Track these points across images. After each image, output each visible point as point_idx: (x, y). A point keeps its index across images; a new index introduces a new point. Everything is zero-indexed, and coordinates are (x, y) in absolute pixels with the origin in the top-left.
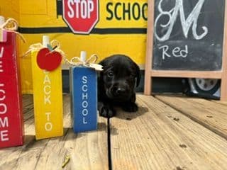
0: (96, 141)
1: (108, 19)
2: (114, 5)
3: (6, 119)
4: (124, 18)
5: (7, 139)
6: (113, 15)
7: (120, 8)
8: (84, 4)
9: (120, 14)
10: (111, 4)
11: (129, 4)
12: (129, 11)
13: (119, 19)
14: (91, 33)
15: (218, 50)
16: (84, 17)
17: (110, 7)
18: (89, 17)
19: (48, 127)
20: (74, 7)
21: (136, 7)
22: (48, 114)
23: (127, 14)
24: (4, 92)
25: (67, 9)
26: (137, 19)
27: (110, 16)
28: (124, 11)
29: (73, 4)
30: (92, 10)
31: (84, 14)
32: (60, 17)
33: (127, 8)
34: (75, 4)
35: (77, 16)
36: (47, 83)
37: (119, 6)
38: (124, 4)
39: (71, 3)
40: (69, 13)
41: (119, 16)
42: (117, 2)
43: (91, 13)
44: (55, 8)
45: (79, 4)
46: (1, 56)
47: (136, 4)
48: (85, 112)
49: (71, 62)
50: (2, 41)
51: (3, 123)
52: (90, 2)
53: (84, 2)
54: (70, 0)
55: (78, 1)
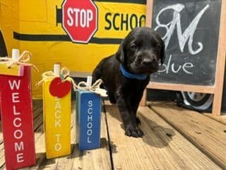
1: (106, 28)
2: (113, 16)
3: (22, 143)
4: (122, 29)
5: (23, 161)
6: (111, 25)
7: (118, 19)
8: (83, 14)
9: (118, 24)
10: (110, 14)
11: (127, 15)
12: (126, 22)
13: (117, 29)
14: (89, 42)
15: (212, 66)
16: (83, 26)
17: (109, 17)
18: (88, 26)
19: (58, 147)
20: (73, 15)
21: (134, 18)
22: (58, 135)
23: (124, 25)
24: (20, 120)
27: (108, 25)
28: (123, 22)
29: (72, 12)
30: (91, 19)
31: (83, 23)
32: (60, 24)
33: (125, 19)
34: (75, 12)
35: (77, 25)
36: (58, 109)
37: (117, 17)
38: (122, 15)
39: (70, 12)
40: (68, 22)
41: (117, 26)
43: (90, 22)
44: (55, 16)
45: (79, 13)
46: (18, 88)
47: (134, 15)
48: (90, 132)
49: (78, 87)
50: (19, 75)
51: (19, 146)
52: (89, 11)
53: (83, 11)
54: (70, 9)
55: (77, 10)
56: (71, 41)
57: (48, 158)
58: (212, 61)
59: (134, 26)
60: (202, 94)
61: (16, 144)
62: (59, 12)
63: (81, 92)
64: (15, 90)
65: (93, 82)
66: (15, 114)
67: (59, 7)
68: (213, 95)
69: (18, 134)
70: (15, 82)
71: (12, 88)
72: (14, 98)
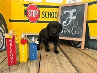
1: (43, 17)
2: (45, 13)
3: (13, 58)
5: (13, 63)
6: (44, 16)
7: (47, 14)
10: (44, 12)
11: (50, 12)
12: (50, 15)
14: (37, 22)
16: (34, 16)
21: (53, 13)
22: (23, 56)
25: (28, 14)
27: (43, 16)
28: (49, 15)
30: (37, 14)
32: (26, 16)
33: (49, 14)
34: (31, 12)
35: (32, 16)
36: (23, 48)
38: (48, 12)
40: (29, 15)
41: (47, 17)
42: (46, 11)
45: (33, 12)
46: (12, 42)
48: (33, 55)
49: (30, 41)
50: (12, 38)
51: (12, 59)
53: (34, 11)
54: (29, 10)
55: (32, 11)
56: (30, 22)
57: (20, 62)
59: (53, 17)
60: (78, 41)
62: (25, 12)
63: (31, 42)
65: (34, 39)
66: (11, 49)
67: (25, 10)
68: (82, 42)
69: (12, 55)
70: (11, 40)
71: (10, 42)
72: (11, 44)
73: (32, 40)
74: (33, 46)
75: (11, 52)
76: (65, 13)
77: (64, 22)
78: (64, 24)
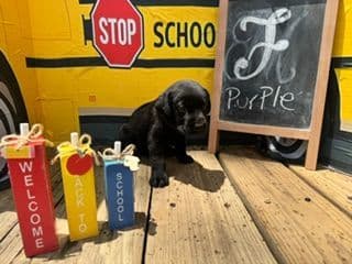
0: (131, 244)
1: (156, 45)
2: (165, 26)
4: (179, 45)
5: (43, 246)
6: (163, 40)
7: (173, 32)
8: (122, 25)
9: (173, 38)
11: (186, 24)
12: (185, 35)
13: (172, 45)
14: (133, 66)
16: (123, 43)
17: (159, 29)
18: (130, 43)
19: (83, 228)
20: (108, 28)
21: (196, 28)
22: (82, 216)
23: (182, 39)
24: (36, 203)
26: (196, 45)
27: (158, 41)
28: (179, 34)
29: (106, 25)
30: (133, 32)
31: (123, 38)
32: (89, 42)
33: (182, 30)
34: (109, 24)
36: (79, 186)
37: (171, 27)
38: (179, 24)
39: (103, 24)
40: (101, 37)
41: (171, 42)
42: (168, 21)
43: (132, 37)
44: (82, 30)
45: (116, 25)
46: (30, 170)
47: (196, 24)
49: (104, 156)
50: (30, 157)
51: (38, 232)
52: (130, 21)
53: (122, 21)
54: (102, 20)
55: (113, 21)
56: (107, 65)
57: (72, 240)
58: (309, 94)
59: (196, 41)
61: (34, 229)
62: (87, 25)
64: (27, 173)
66: (29, 197)
67: (87, 18)
68: (307, 141)
69: (35, 219)
70: (26, 164)
71: (24, 170)
72: (27, 180)
73: (111, 154)
74: (119, 175)
75: (33, 206)
76: (244, 28)
77: (242, 63)
78: (241, 70)
